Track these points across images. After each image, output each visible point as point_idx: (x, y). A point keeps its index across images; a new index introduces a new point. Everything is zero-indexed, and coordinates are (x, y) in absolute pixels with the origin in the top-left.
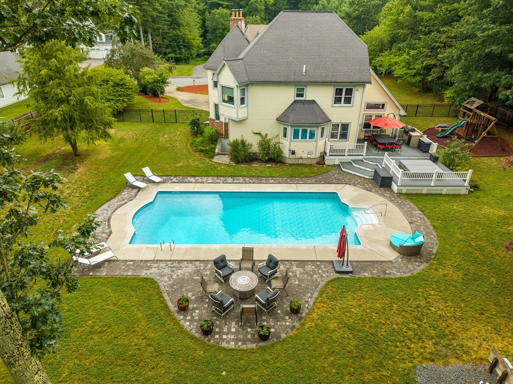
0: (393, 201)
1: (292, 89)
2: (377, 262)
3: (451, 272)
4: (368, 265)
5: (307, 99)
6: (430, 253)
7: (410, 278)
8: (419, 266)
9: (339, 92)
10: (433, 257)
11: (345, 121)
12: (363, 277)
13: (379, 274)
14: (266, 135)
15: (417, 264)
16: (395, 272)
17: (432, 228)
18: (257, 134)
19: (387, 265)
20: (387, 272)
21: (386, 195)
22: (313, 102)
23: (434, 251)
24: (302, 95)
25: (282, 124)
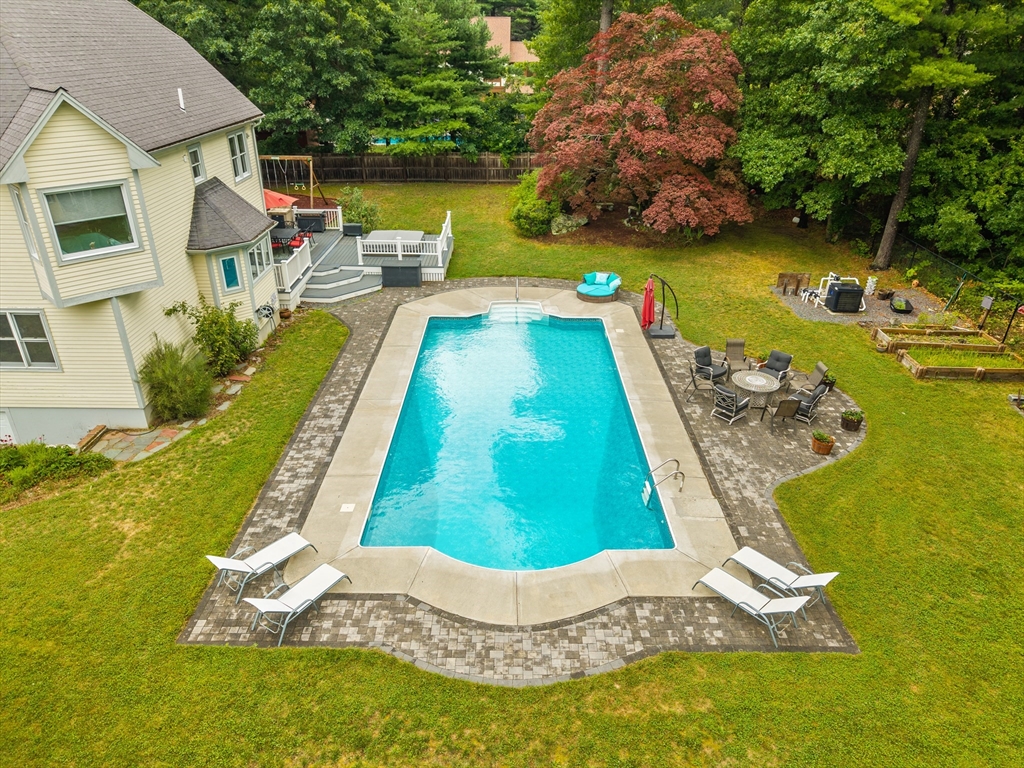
1: (185, 158)
5: (208, 177)
18: (171, 312)
22: (219, 181)
25: (218, 254)
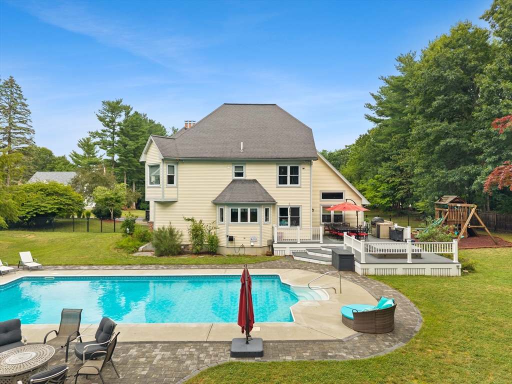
0: (356, 281)
1: (229, 168)
2: (314, 341)
3: (450, 353)
4: (296, 345)
5: (247, 178)
6: (411, 331)
7: (371, 361)
8: (390, 346)
9: (283, 171)
10: (414, 335)
11: (294, 204)
12: (283, 361)
13: (312, 358)
14: (201, 221)
15: (387, 343)
16: (345, 355)
17: (412, 305)
18: (189, 220)
19: (331, 346)
20: (329, 354)
21: (346, 277)
22: (255, 181)
23: (417, 329)
24: (241, 175)
25: (218, 205)
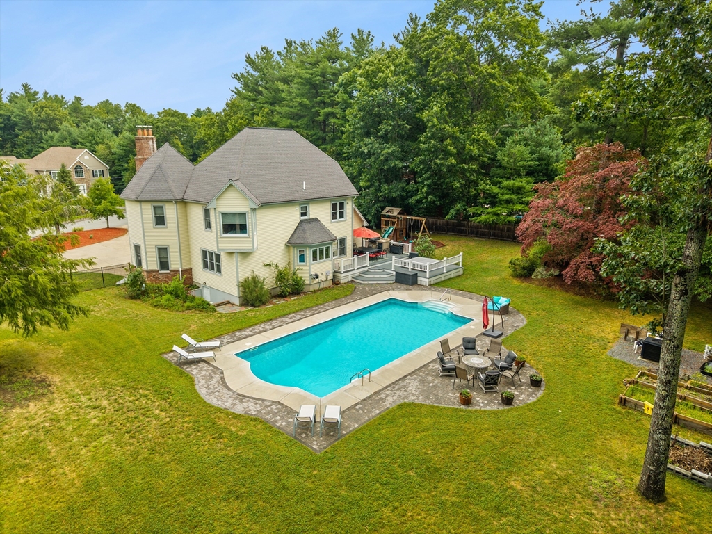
1: (297, 208)
4: (500, 327)
5: (310, 217)
9: (334, 207)
11: (341, 236)
12: (511, 333)
14: (277, 264)
16: (519, 324)
18: (267, 265)
19: (508, 323)
20: (515, 326)
21: (424, 289)
22: (317, 219)
24: (306, 214)
25: (298, 247)
